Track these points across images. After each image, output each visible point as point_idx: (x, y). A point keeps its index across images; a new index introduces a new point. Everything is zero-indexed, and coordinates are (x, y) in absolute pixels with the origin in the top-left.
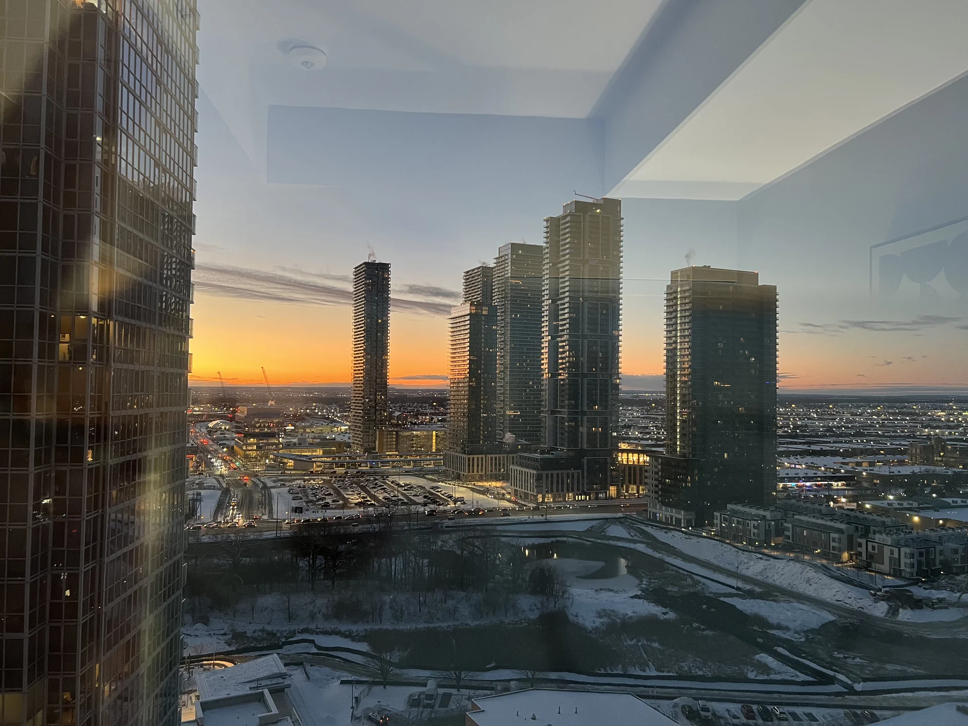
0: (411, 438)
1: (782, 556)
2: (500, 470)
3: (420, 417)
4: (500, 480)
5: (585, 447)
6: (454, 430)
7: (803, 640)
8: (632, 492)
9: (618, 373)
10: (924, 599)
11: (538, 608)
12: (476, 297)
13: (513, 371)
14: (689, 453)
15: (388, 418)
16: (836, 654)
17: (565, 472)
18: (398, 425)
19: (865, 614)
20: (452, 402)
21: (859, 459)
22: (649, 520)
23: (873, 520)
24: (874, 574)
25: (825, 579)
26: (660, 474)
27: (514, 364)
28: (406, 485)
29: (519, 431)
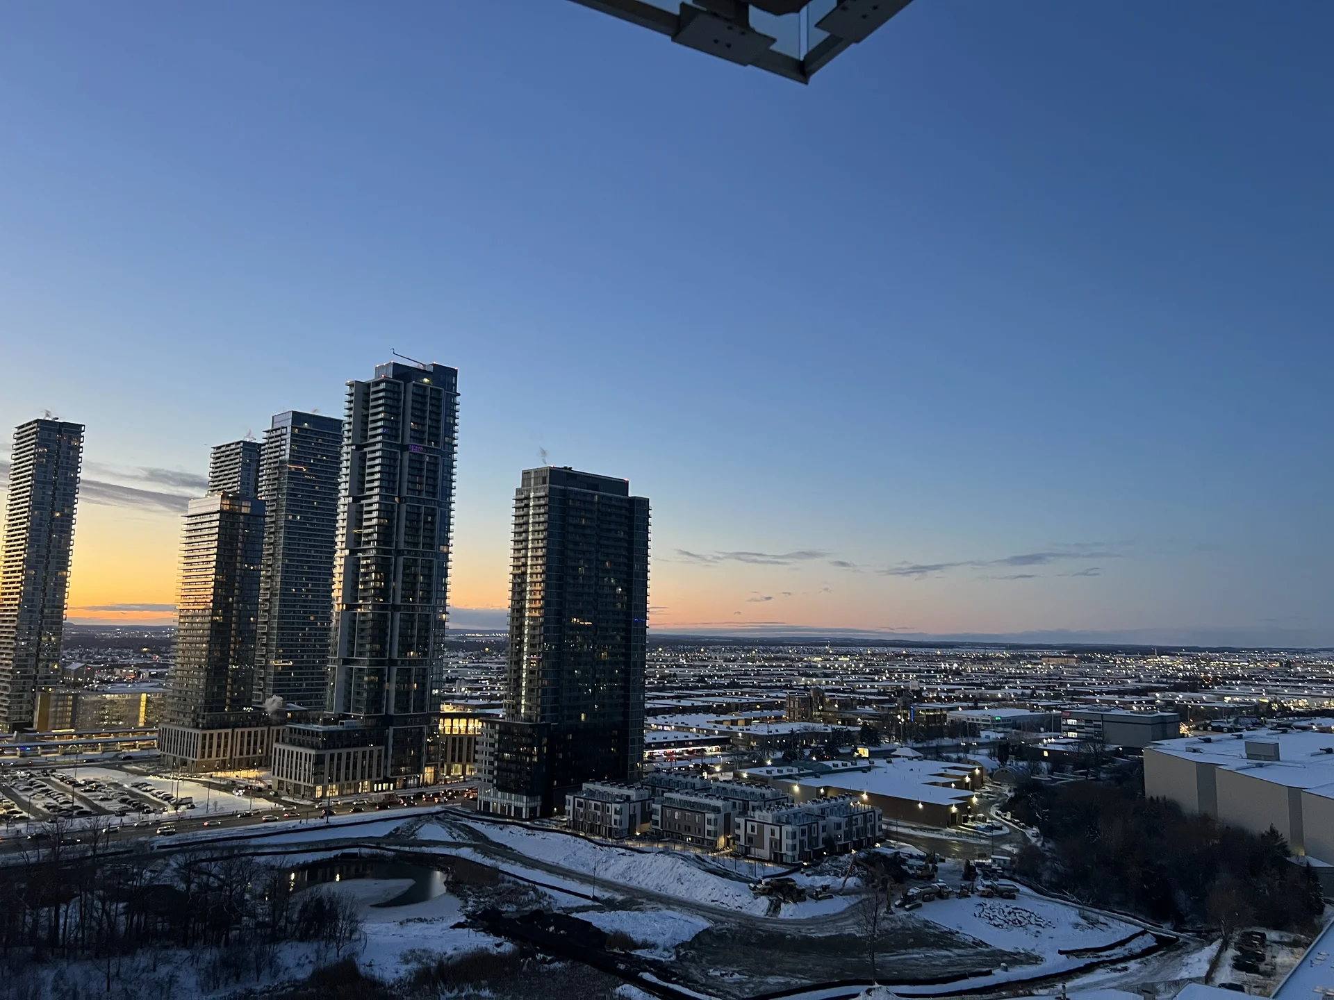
0: (101, 705)
1: (649, 849)
2: (255, 752)
3: (118, 671)
4: (253, 767)
5: (392, 712)
6: (180, 692)
7: (673, 958)
8: (456, 774)
9: (445, 606)
10: (808, 888)
11: (310, 962)
12: (230, 485)
13: (284, 600)
14: (537, 715)
15: (59, 674)
16: (712, 972)
17: (360, 750)
18: (76, 685)
19: (743, 914)
20: (181, 646)
21: (734, 717)
22: (479, 812)
23: (752, 793)
24: (753, 862)
25: (700, 875)
26: (497, 746)
27: (286, 590)
28: (88, 783)
29: (289, 691)
